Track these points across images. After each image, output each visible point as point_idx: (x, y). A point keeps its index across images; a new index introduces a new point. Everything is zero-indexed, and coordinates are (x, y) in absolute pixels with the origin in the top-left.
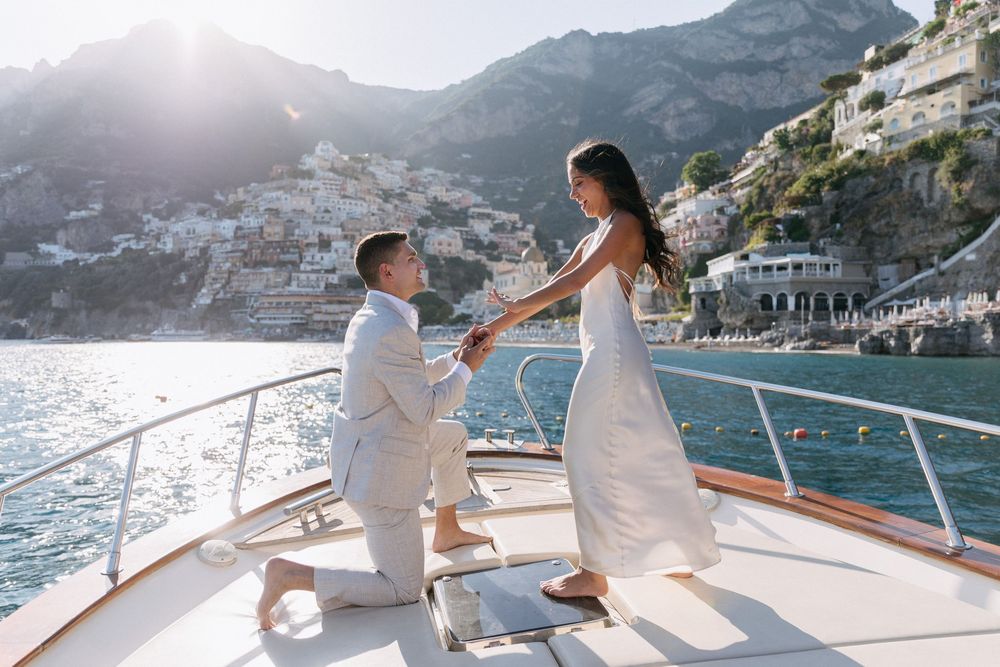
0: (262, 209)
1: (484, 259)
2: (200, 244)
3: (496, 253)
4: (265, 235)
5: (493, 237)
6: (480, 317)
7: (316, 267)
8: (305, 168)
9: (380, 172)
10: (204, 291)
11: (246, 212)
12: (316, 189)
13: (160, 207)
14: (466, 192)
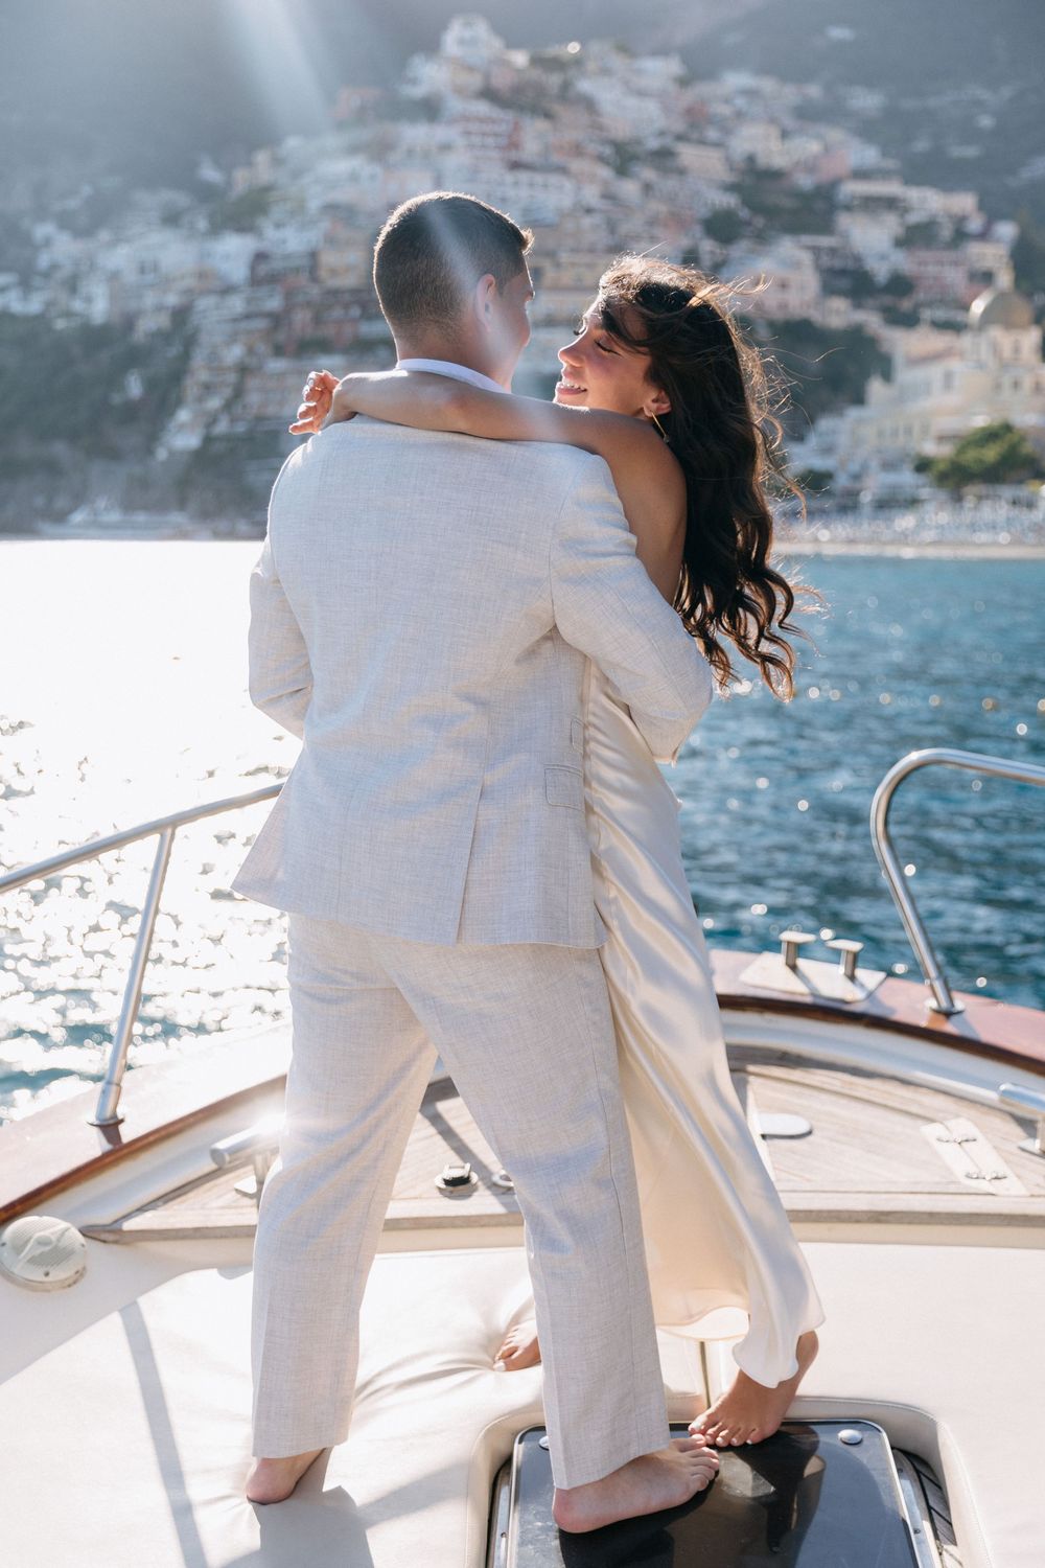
0: (314, 205)
1: (871, 320)
2: (172, 300)
3: (906, 305)
4: (323, 274)
5: (903, 261)
6: (857, 477)
8: (417, 92)
9: (606, 93)
10: (183, 415)
11: (277, 212)
12: (446, 147)
13: (73, 204)
14: (835, 135)
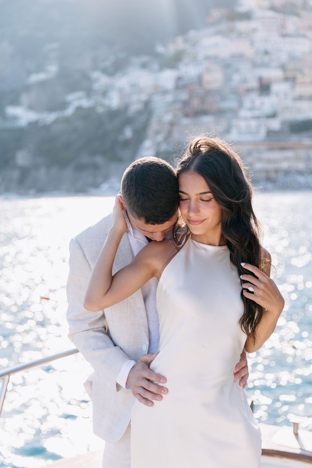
0: (201, 56)
2: (143, 97)
4: (204, 84)
7: (257, 113)
8: (243, 10)
10: (147, 143)
12: (255, 30)
13: (107, 64)
